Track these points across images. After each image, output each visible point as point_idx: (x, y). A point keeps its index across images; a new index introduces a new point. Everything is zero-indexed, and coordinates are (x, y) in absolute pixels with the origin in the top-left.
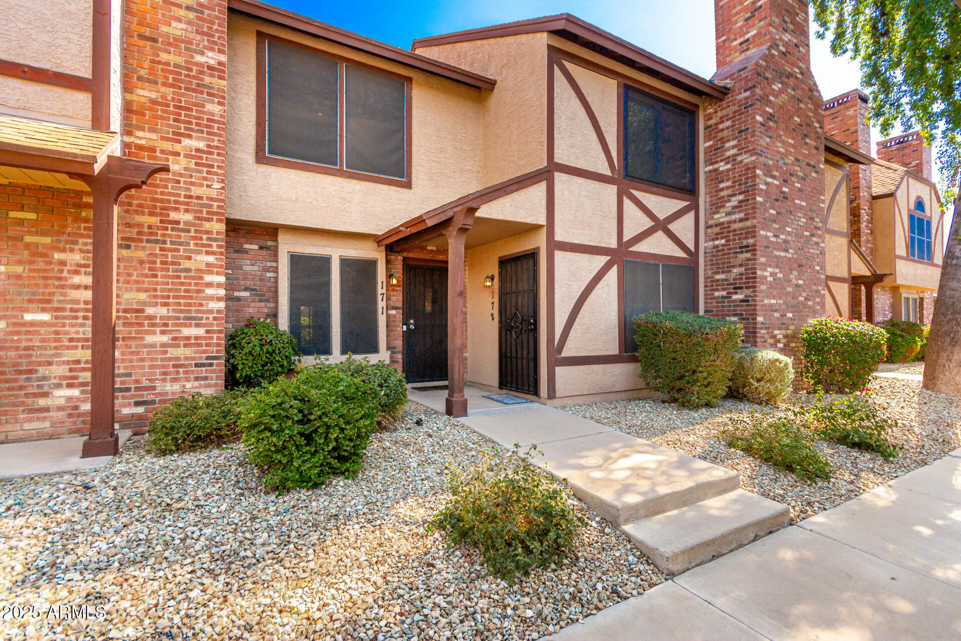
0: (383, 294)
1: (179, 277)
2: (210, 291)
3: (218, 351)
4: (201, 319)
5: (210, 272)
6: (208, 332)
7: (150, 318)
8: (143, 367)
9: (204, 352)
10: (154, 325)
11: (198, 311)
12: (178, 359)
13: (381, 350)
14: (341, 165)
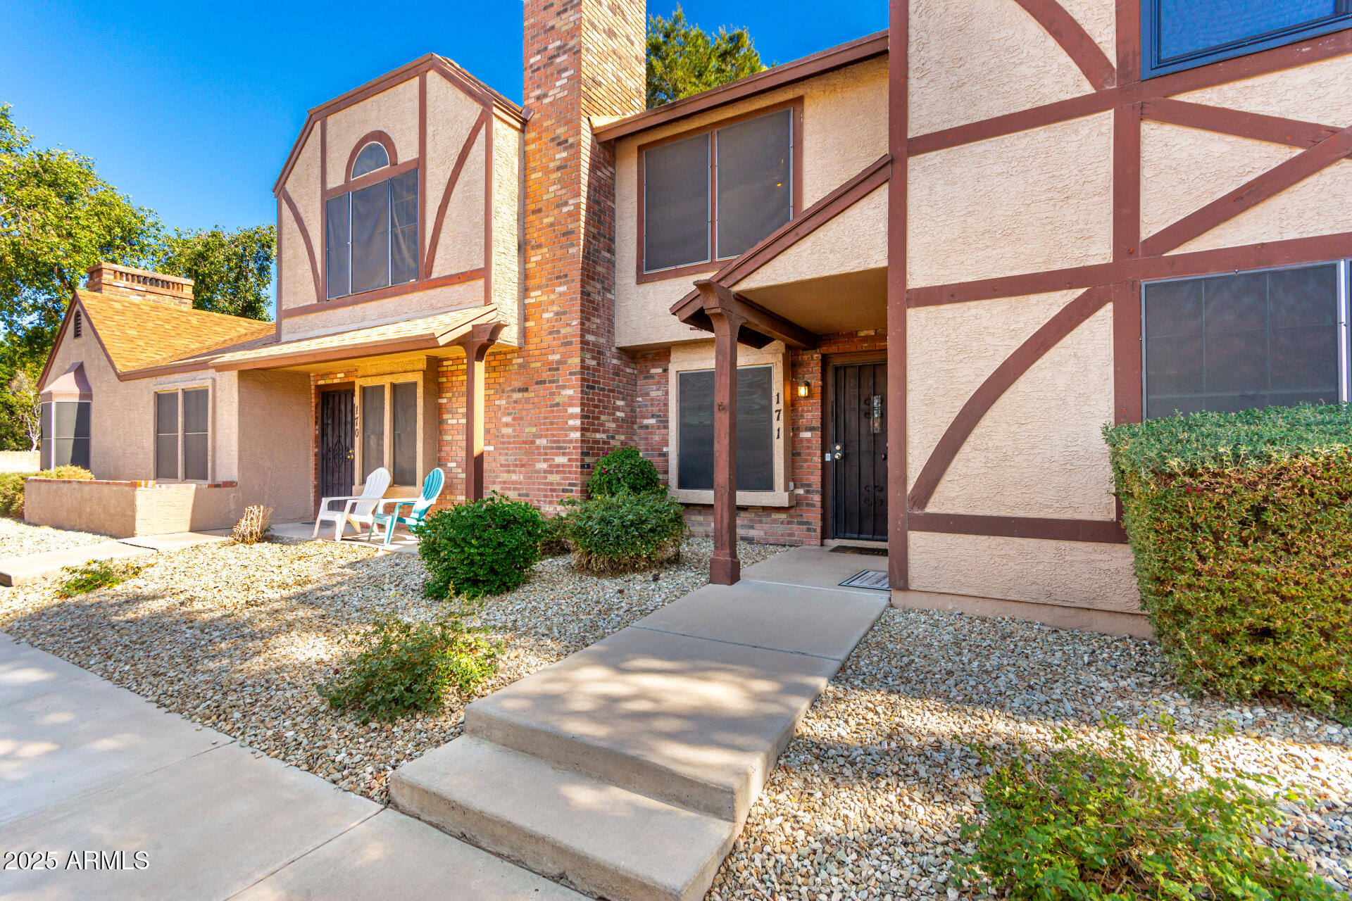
0: (779, 411)
1: (553, 411)
2: (571, 423)
3: (576, 479)
4: (565, 448)
5: (571, 405)
6: (570, 460)
7: (538, 448)
8: (533, 489)
9: (567, 479)
10: (539, 454)
11: (564, 441)
12: (552, 484)
13: (776, 488)
14: (713, 257)
